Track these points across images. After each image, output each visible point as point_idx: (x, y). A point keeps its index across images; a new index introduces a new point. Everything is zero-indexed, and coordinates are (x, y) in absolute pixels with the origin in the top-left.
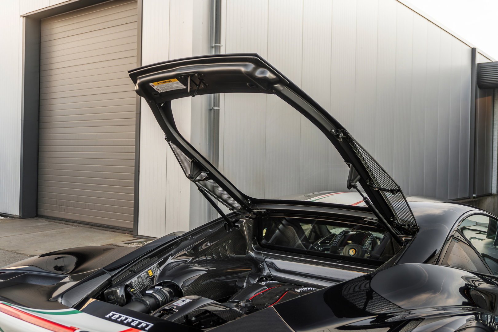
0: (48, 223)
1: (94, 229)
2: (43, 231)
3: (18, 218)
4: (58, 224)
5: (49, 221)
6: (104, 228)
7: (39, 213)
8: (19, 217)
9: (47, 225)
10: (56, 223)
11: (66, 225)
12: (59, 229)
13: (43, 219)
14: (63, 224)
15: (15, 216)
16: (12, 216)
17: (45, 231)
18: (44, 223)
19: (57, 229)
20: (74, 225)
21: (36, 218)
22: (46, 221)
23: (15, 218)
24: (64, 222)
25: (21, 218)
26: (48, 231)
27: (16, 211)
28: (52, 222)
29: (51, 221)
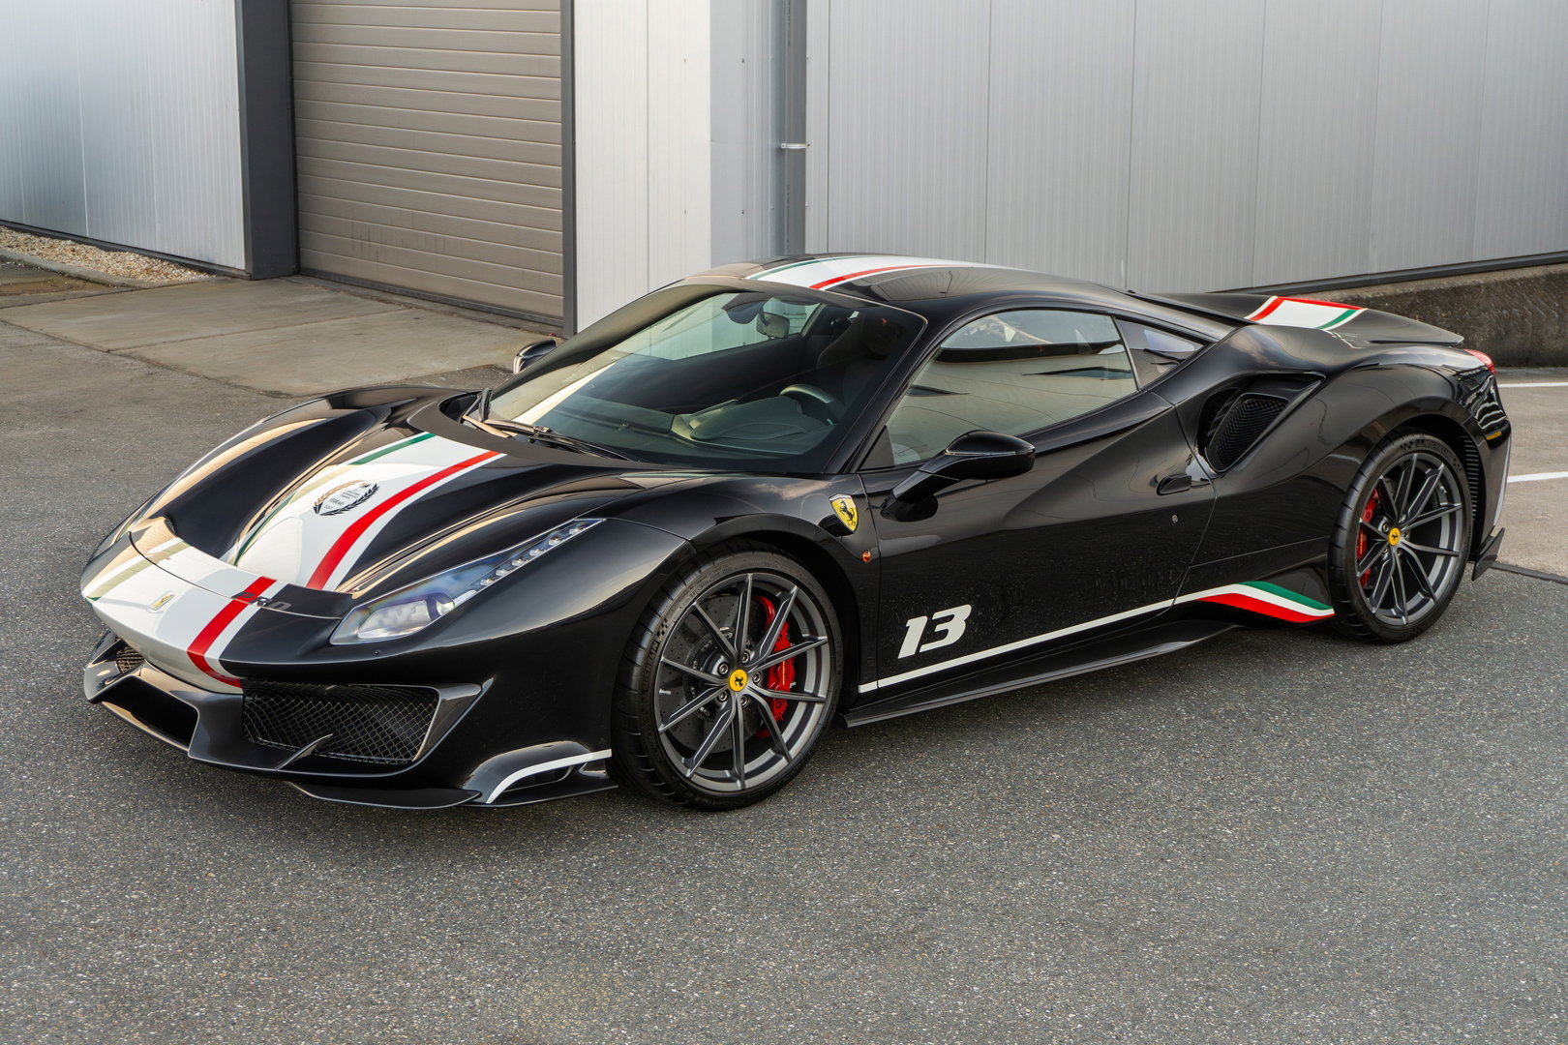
0: (328, 295)
1: (461, 319)
2: (311, 322)
3: (242, 277)
4: (358, 299)
5: (333, 290)
6: (490, 317)
7: (305, 263)
8: (244, 274)
9: (324, 302)
10: (352, 298)
11: (381, 303)
12: (358, 315)
13: (316, 281)
14: (372, 298)
15: (233, 271)
16: (225, 270)
17: (316, 322)
18: (317, 297)
19: (352, 316)
20: (404, 303)
21: (295, 279)
22: (324, 287)
23: (234, 277)
24: (376, 294)
25: (251, 279)
26: (325, 320)
27: (233, 254)
28: (342, 294)
29: (339, 291)
